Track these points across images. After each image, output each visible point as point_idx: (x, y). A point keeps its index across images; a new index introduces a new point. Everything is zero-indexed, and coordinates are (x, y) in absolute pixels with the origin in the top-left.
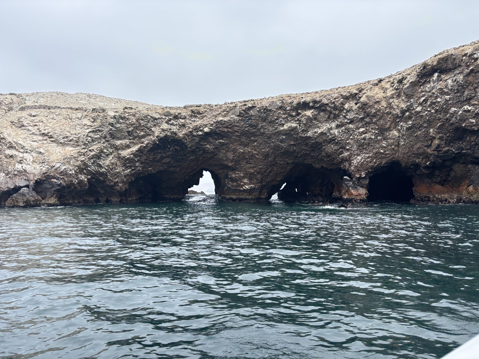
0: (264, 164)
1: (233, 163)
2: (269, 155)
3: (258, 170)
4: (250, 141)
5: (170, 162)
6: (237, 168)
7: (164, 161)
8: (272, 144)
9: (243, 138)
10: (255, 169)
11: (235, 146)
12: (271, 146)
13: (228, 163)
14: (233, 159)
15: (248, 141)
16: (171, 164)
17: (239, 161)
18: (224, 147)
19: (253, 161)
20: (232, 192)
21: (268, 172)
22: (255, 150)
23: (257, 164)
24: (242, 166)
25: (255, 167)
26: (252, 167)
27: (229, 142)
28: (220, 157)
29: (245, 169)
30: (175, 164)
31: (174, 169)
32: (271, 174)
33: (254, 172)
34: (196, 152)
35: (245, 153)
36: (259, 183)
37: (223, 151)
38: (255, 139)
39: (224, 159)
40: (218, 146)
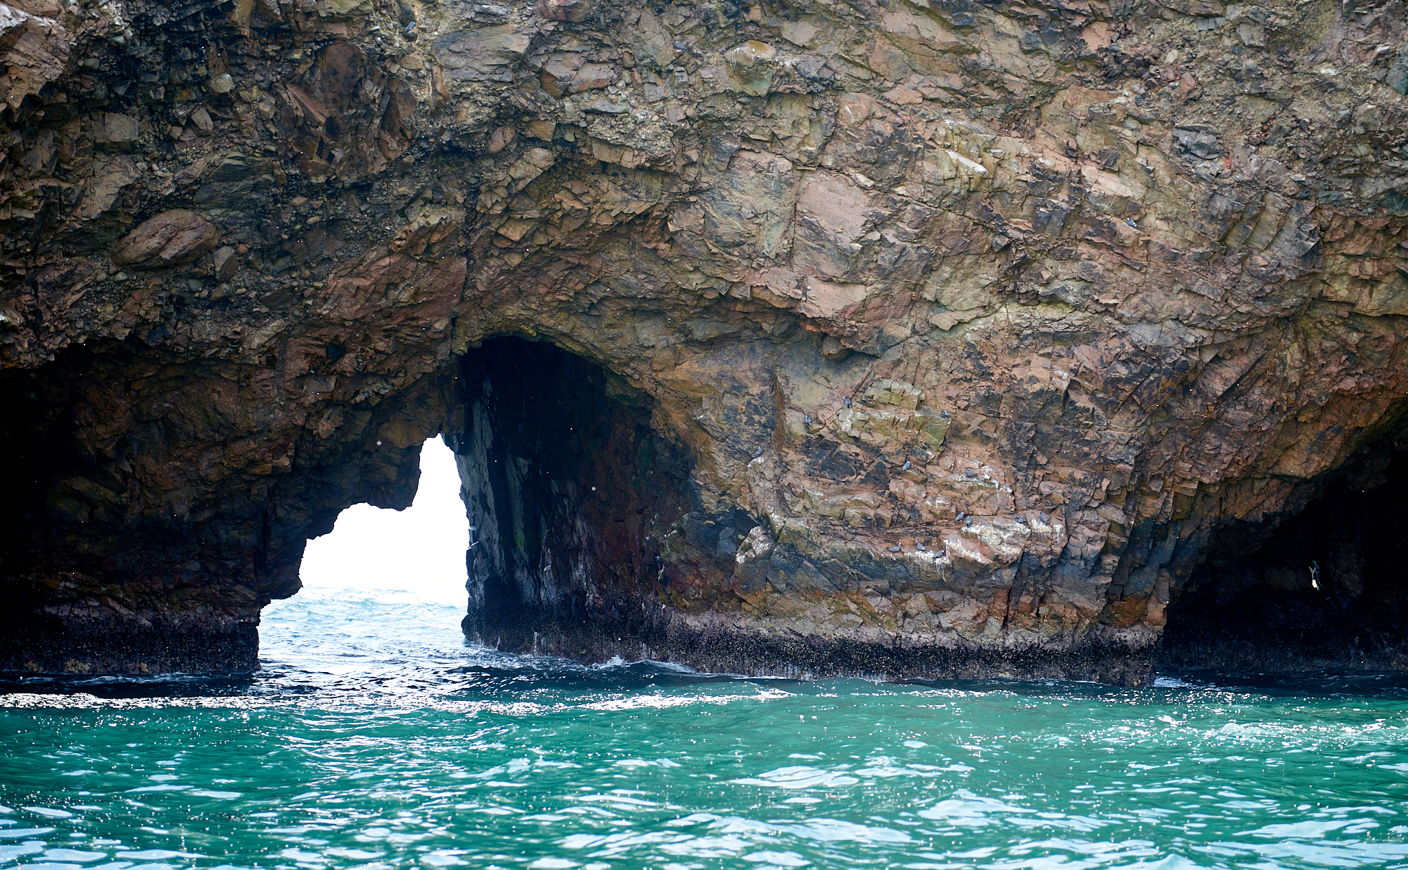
0: (1187, 305)
1: (859, 294)
2: (1256, 219)
3: (1123, 371)
4: (1062, 64)
5: (204, 251)
6: (887, 343)
7: (144, 241)
8: (1309, 109)
9: (999, 35)
10: (1085, 355)
11: (904, 116)
12: (1300, 125)
13: (801, 284)
14: (867, 246)
15: (1043, 68)
16: (210, 281)
17: (928, 270)
18: (788, 115)
19: (1076, 268)
20: (822, 581)
21: (1219, 388)
22: (1109, 165)
23: (1108, 310)
24: (944, 320)
25: (1091, 337)
26: (1057, 337)
27: (843, 73)
28: (729, 227)
29: (973, 352)
30: (242, 282)
31: (228, 331)
32: (1236, 413)
33: (1073, 385)
34: (486, 154)
35: (999, 191)
36: (1109, 498)
37: (764, 159)
38: (1123, 46)
39: (772, 240)
40: (725, 108)
